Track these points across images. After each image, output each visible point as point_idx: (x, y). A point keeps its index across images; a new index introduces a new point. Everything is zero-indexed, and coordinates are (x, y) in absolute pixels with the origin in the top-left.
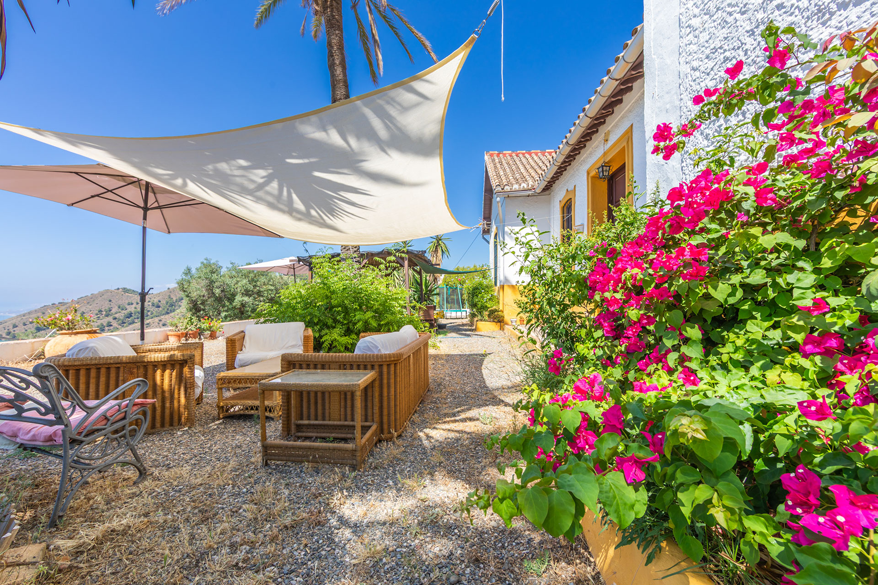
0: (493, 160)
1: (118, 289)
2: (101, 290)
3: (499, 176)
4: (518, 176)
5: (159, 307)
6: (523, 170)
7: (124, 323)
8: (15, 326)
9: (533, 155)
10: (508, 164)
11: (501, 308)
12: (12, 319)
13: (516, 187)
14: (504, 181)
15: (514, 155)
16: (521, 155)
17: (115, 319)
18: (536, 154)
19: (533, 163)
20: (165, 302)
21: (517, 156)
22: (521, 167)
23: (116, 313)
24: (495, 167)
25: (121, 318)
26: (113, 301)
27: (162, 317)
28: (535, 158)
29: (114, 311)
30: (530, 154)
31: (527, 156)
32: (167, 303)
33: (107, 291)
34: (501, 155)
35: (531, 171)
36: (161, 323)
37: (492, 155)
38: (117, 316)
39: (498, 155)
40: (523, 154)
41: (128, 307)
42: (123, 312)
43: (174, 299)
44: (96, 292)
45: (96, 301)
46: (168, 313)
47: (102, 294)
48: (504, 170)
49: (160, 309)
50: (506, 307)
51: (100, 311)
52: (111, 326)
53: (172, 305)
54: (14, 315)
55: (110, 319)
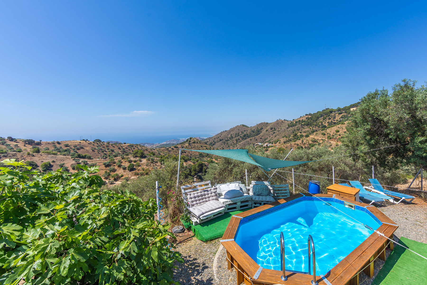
1: (241, 125)
5: (254, 132)
7: (243, 139)
8: (215, 139)
12: (214, 136)
17: (240, 137)
20: (256, 130)
23: (241, 135)
25: (242, 137)
26: (240, 130)
27: (256, 137)
29: (240, 134)
32: (257, 130)
33: (238, 126)
36: (255, 139)
38: (241, 136)
41: (244, 132)
43: (259, 129)
44: (235, 127)
45: (235, 130)
46: (257, 135)
49: (255, 133)
51: (236, 134)
52: (239, 140)
53: (258, 132)
54: (214, 135)
55: (239, 137)
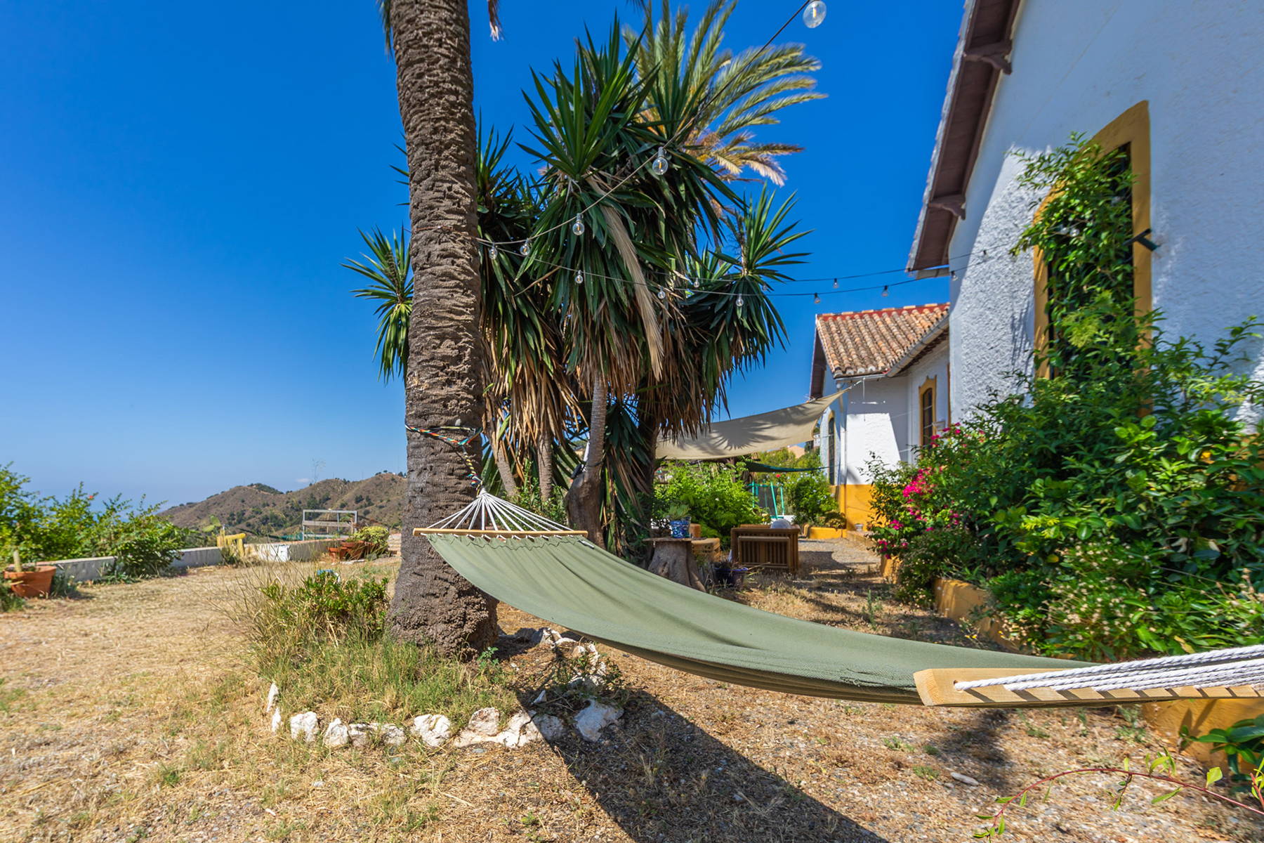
0: (828, 327)
1: (252, 485)
2: (233, 486)
3: (838, 354)
4: (863, 353)
5: (298, 510)
6: (870, 344)
7: (258, 532)
9: (885, 315)
10: (849, 332)
11: (842, 511)
13: (861, 370)
14: (845, 361)
15: (857, 316)
16: (867, 317)
18: (889, 314)
19: (884, 330)
20: (305, 503)
21: (861, 317)
22: (868, 338)
23: (250, 518)
24: (832, 339)
25: (256, 525)
26: (247, 502)
28: (888, 320)
29: (247, 514)
30: (880, 314)
31: (876, 317)
33: (239, 488)
34: (838, 318)
35: (882, 344)
37: (825, 319)
38: (250, 521)
39: (834, 318)
40: (870, 315)
41: (263, 509)
42: (258, 516)
43: (318, 499)
44: (227, 490)
45: (228, 502)
47: (233, 492)
48: (844, 344)
50: (849, 510)
51: (232, 515)
